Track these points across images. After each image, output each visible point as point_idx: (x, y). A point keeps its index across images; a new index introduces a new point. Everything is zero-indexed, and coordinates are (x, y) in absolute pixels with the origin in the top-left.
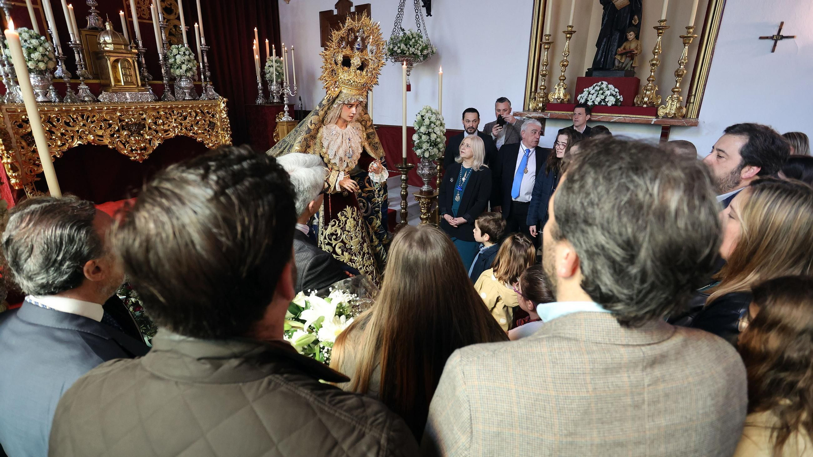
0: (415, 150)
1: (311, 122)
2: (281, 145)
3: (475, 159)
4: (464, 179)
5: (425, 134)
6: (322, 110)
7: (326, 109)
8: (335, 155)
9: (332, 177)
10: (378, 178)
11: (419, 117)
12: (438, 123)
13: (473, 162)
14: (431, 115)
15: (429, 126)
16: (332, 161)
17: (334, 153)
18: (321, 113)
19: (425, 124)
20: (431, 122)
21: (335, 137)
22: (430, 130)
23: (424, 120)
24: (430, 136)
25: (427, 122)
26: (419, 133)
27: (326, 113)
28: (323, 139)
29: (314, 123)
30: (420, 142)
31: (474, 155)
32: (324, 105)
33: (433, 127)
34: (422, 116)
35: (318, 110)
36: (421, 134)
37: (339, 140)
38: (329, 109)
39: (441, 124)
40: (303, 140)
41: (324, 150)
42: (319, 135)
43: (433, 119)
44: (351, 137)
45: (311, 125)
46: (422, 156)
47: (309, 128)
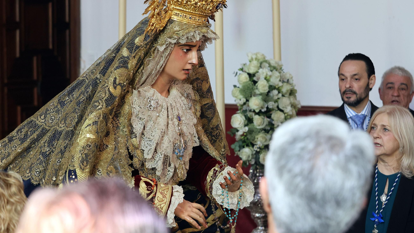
0: (237, 149)
1: (115, 82)
2: (26, 136)
3: (403, 153)
4: (384, 198)
5: (260, 113)
6: (134, 57)
7: (142, 53)
8: (156, 151)
9: (161, 196)
10: (235, 200)
11: (244, 77)
12: (286, 88)
13: (399, 161)
14: (270, 73)
15: (266, 97)
16: (149, 165)
17: (153, 147)
18: (132, 63)
19: (257, 92)
20: (272, 88)
21: (155, 114)
22: (271, 105)
23: (255, 82)
24: (269, 117)
25: (262, 86)
26: (244, 112)
27: (141, 63)
28: (133, 118)
29: (120, 84)
30: (251, 132)
31: (401, 145)
32: (138, 47)
33: (276, 98)
34: (251, 76)
35: (128, 57)
36: (249, 114)
37: (162, 121)
38: (147, 54)
39: (292, 93)
40: (101, 118)
41: (135, 141)
42: (126, 108)
43: (275, 81)
44: (181, 113)
45: (115, 88)
46: (253, 162)
47: (111, 94)
